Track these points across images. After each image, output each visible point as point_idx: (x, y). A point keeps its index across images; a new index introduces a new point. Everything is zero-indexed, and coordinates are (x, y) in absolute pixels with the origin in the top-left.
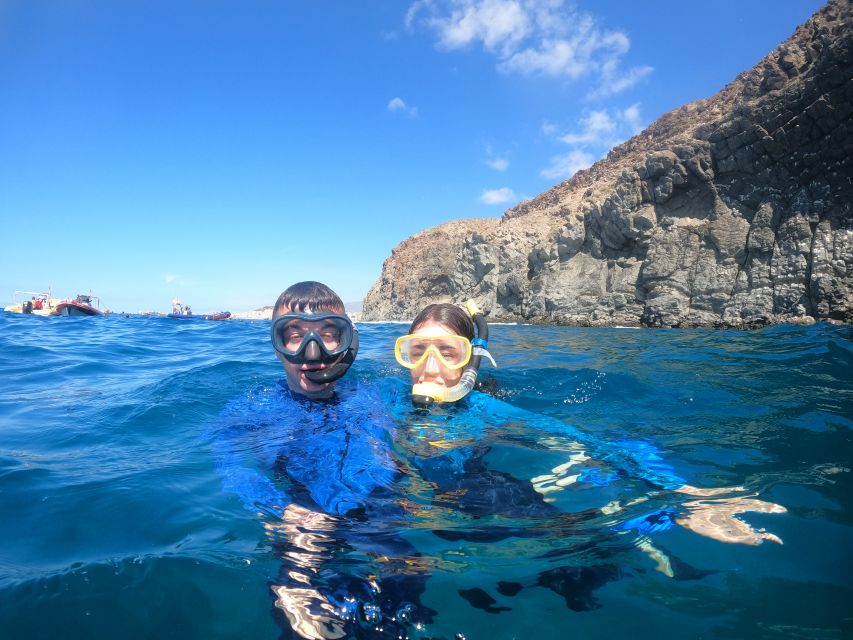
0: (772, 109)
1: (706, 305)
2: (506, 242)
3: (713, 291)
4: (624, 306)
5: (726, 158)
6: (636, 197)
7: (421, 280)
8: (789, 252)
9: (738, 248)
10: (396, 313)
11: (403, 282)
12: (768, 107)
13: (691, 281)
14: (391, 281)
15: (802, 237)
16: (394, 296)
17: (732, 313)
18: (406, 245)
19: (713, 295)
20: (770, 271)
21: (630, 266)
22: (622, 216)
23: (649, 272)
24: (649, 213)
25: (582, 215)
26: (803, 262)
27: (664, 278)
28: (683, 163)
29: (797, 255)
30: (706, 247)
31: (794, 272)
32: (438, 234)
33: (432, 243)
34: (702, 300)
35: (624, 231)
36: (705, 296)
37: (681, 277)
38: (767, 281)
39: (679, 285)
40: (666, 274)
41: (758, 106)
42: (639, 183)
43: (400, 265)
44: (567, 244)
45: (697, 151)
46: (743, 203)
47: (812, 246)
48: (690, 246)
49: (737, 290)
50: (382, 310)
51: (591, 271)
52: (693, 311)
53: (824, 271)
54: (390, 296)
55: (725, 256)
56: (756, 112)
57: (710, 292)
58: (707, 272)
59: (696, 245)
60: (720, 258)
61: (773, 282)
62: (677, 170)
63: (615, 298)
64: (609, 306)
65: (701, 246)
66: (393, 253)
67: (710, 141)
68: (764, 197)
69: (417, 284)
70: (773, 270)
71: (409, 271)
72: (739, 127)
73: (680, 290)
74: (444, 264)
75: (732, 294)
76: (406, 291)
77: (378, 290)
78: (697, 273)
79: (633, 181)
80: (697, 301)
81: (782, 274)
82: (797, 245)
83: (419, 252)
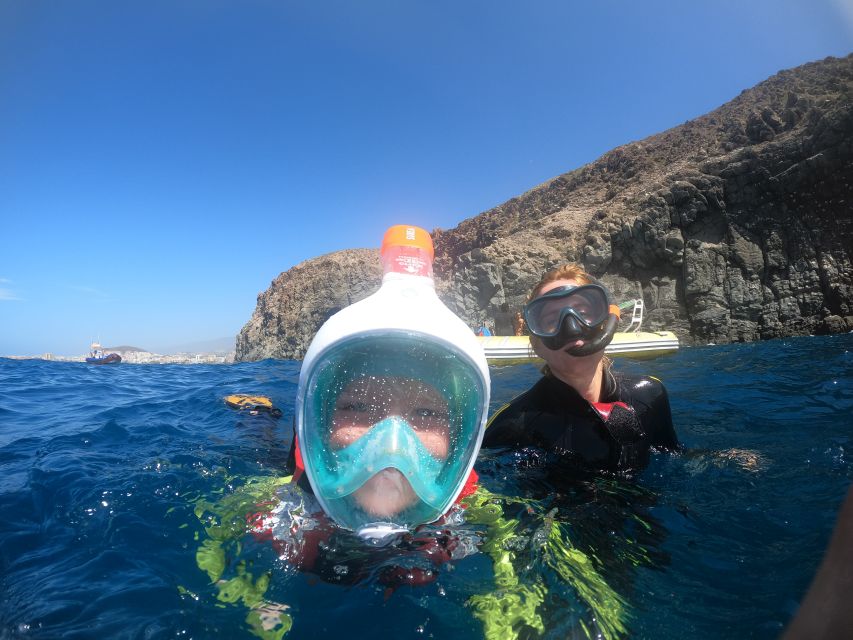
0: (774, 156)
1: (745, 315)
2: (509, 262)
3: (750, 302)
4: (673, 320)
5: (736, 192)
6: (666, 220)
7: (312, 314)
8: (802, 269)
9: (759, 266)
10: (286, 351)
11: (292, 316)
12: (771, 155)
13: (727, 296)
14: (276, 315)
15: (811, 258)
16: (281, 332)
17: (772, 320)
18: (288, 276)
19: (751, 306)
20: (790, 285)
21: (666, 284)
22: (656, 237)
23: (694, 289)
24: (677, 235)
25: (608, 235)
26: (815, 277)
27: (705, 294)
28: (703, 193)
29: (810, 271)
30: (732, 266)
31: (811, 284)
32: (328, 264)
33: (322, 274)
34: (743, 311)
35: (659, 250)
36: (744, 308)
37: (718, 291)
38: (789, 292)
39: (720, 299)
40: (706, 290)
41: (763, 152)
42: (667, 207)
43: (285, 298)
44: (595, 263)
45: (713, 184)
46: (749, 230)
47: (820, 263)
48: (720, 265)
49: (766, 300)
50: (268, 347)
51: (626, 290)
52: (734, 321)
53: (836, 281)
54: (275, 331)
55: (751, 273)
56: (761, 157)
57: (747, 303)
58: (740, 286)
59: (723, 264)
60: (747, 275)
61: (795, 293)
62: (698, 198)
63: (664, 314)
64: (660, 322)
65: (727, 265)
66: (273, 284)
67: (721, 175)
68: (769, 225)
69: (309, 318)
70: (793, 284)
71: (298, 304)
72: (747, 168)
73: (721, 303)
74: (336, 295)
75: (763, 304)
76: (297, 326)
77: (259, 325)
78: (731, 288)
79: (663, 205)
80: (737, 311)
81: (800, 286)
82: (808, 263)
83: (309, 283)
